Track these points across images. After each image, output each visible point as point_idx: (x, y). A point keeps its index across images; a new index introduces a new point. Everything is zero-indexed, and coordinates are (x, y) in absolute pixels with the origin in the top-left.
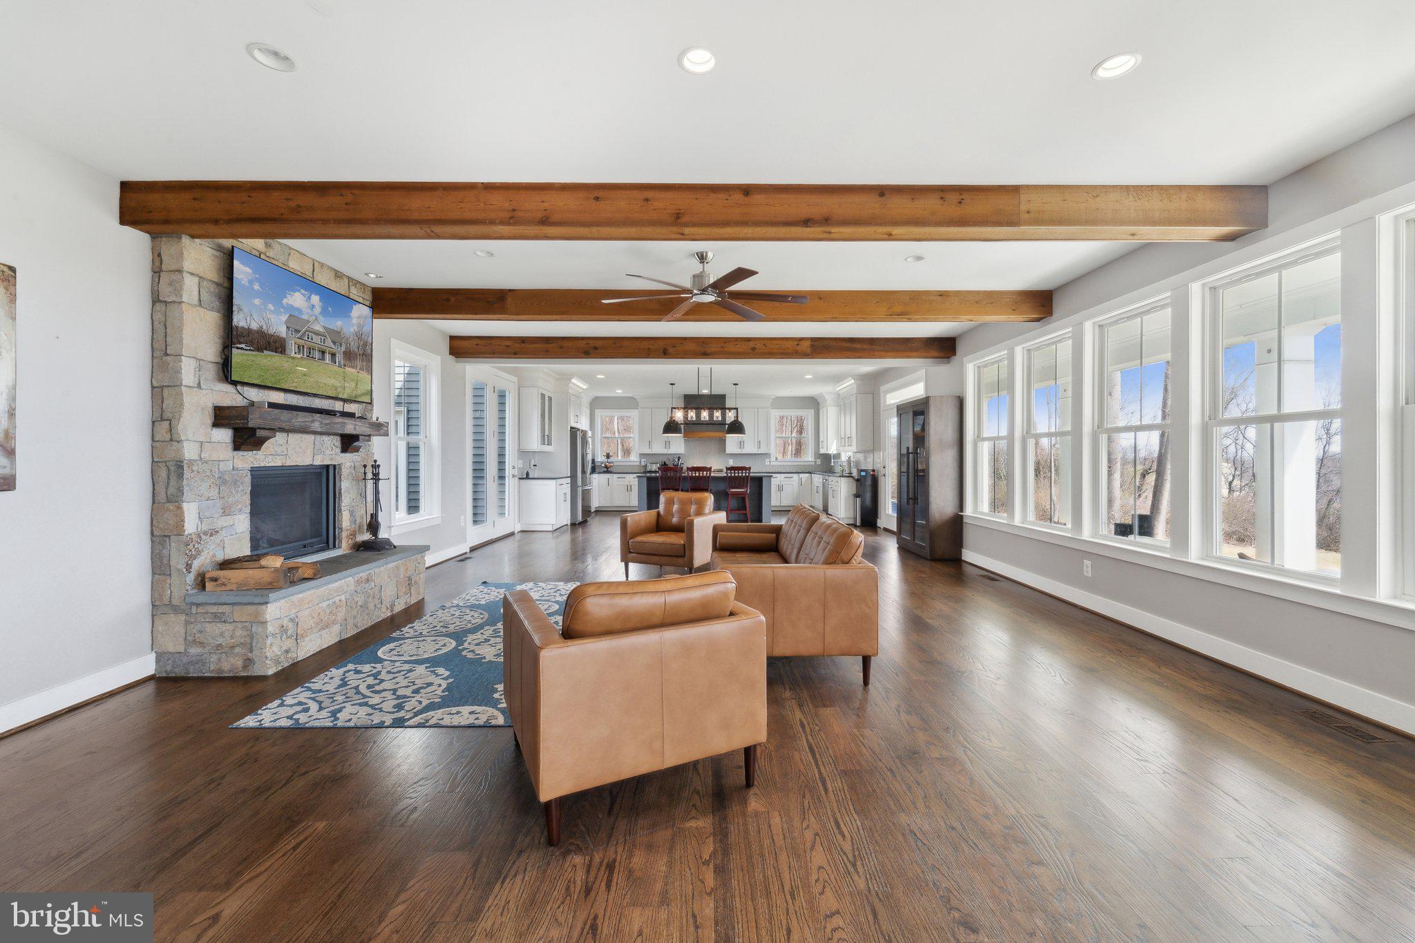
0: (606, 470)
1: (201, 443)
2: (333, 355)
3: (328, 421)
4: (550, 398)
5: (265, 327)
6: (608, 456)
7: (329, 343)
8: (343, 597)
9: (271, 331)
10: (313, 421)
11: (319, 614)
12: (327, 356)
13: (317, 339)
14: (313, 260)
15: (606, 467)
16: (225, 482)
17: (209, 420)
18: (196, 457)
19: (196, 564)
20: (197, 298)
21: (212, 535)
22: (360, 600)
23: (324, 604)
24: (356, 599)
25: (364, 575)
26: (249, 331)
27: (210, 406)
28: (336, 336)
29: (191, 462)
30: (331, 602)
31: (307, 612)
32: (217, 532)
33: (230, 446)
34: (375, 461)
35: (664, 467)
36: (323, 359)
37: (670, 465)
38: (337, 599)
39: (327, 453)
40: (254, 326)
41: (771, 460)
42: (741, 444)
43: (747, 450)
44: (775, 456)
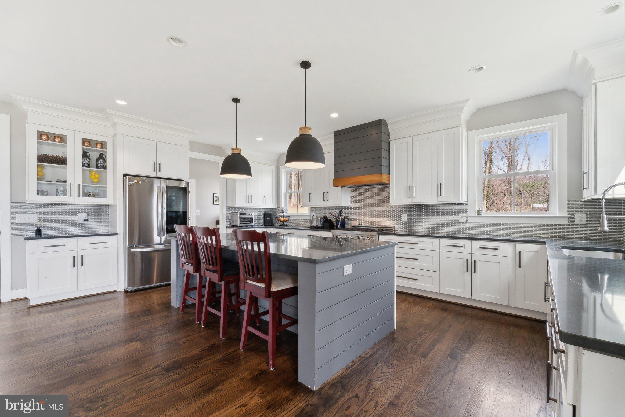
41: (470, 215)
42: (411, 191)
43: (420, 199)
44: (477, 209)
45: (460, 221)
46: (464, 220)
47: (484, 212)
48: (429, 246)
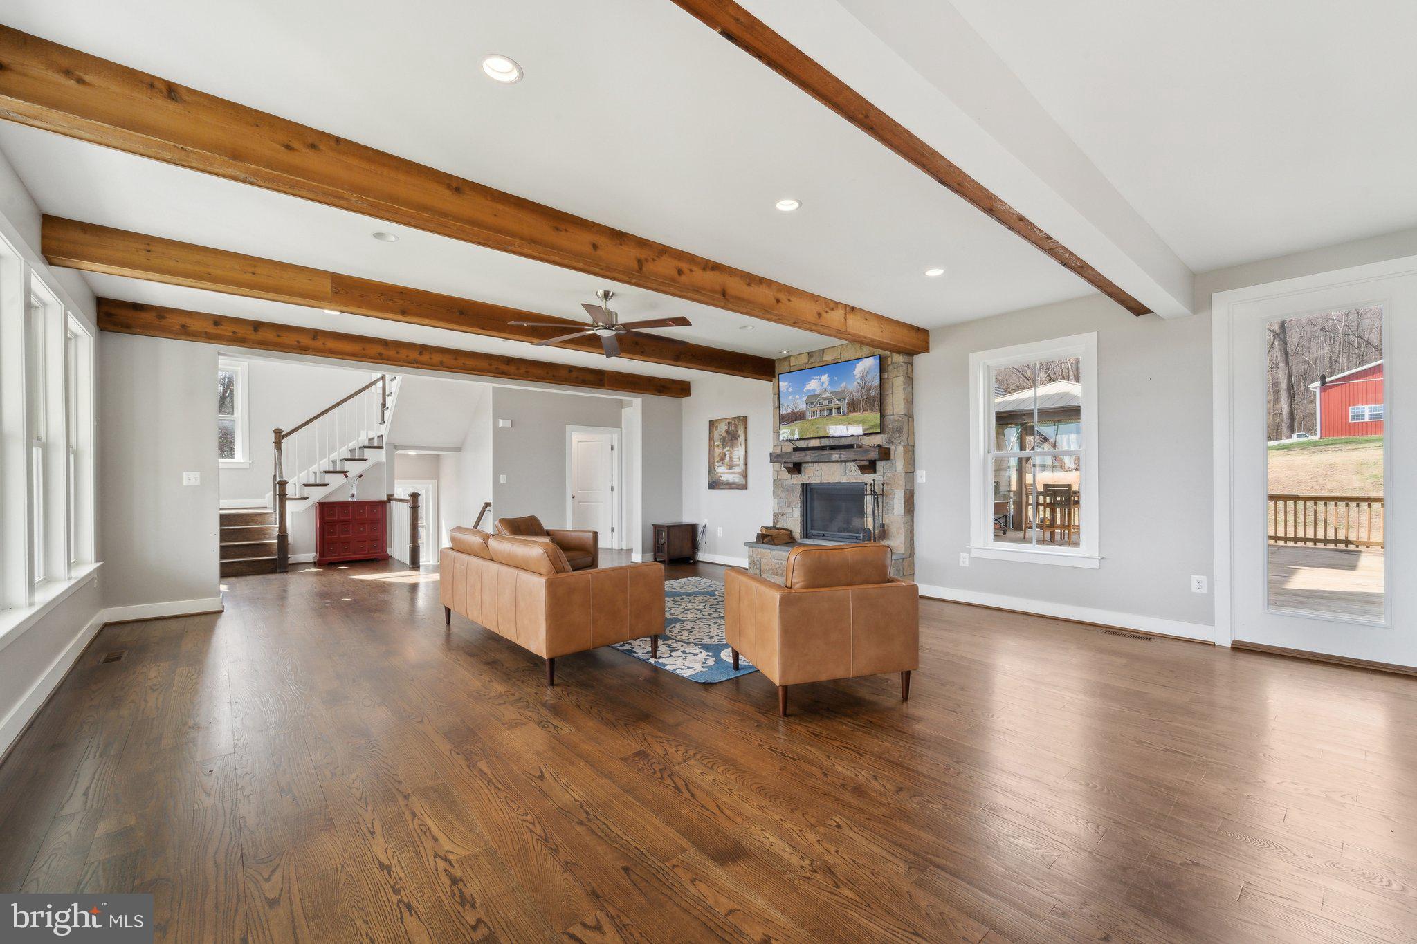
2: (838, 409)
3: (817, 454)
5: (794, 410)
7: (835, 401)
9: (798, 410)
12: (834, 411)
13: (825, 403)
16: (789, 491)
21: (781, 516)
26: (789, 414)
28: (841, 395)
29: (775, 481)
32: (785, 515)
36: (831, 413)
40: (790, 411)
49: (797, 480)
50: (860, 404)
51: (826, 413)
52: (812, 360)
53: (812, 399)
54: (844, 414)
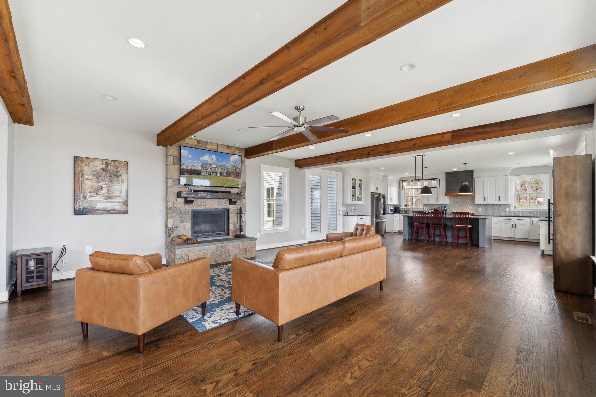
0: (405, 212)
1: (173, 202)
2: (221, 174)
4: (361, 181)
5: (193, 168)
6: (406, 206)
7: (219, 170)
8: (210, 251)
9: (195, 169)
10: (208, 195)
11: (198, 255)
12: (219, 174)
13: (214, 169)
14: (218, 144)
15: (405, 211)
16: (182, 213)
17: (176, 196)
18: (172, 206)
19: (172, 236)
20: (173, 162)
21: (177, 228)
22: (218, 253)
23: (201, 252)
24: (216, 253)
25: (220, 245)
26: (187, 169)
27: (176, 191)
28: (223, 167)
29: (170, 208)
30: (204, 252)
31: (193, 254)
32: (179, 227)
33: (184, 203)
34: (241, 208)
35: (436, 211)
36: (217, 175)
37: (440, 210)
38: (207, 252)
39: (222, 204)
40: (189, 168)
41: (511, 208)
42: (486, 199)
43: (489, 202)
44: (514, 206)
45: (507, 211)
46: (509, 210)
47: (517, 207)
48: (497, 220)
49: (189, 207)
50: (232, 174)
51: (214, 174)
52: (200, 145)
53: (205, 165)
54: (224, 176)
